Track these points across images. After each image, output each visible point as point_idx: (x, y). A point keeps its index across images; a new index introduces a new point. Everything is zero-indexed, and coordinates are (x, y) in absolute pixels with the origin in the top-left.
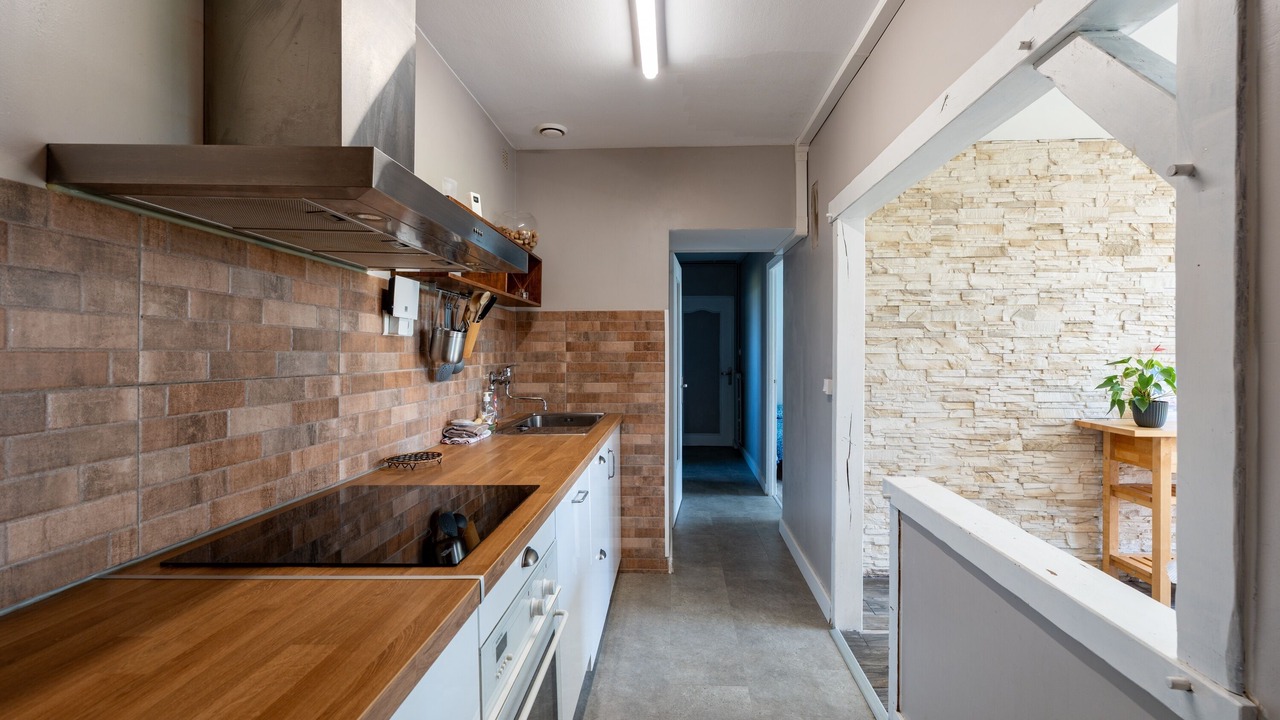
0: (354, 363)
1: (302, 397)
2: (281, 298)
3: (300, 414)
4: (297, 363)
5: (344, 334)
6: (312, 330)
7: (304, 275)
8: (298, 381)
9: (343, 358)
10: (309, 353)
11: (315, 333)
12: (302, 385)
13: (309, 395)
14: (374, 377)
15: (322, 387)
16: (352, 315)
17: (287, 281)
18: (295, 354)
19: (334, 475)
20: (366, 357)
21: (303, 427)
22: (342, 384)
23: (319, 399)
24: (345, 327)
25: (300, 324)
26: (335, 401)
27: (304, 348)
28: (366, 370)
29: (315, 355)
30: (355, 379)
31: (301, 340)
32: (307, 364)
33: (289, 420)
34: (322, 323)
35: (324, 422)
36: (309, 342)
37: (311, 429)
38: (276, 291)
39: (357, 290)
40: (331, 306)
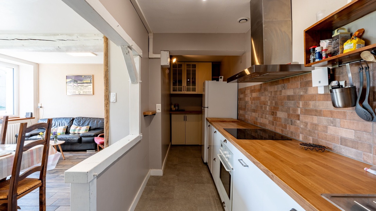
0: (306, 104)
1: (289, 112)
2: (285, 89)
3: (289, 117)
4: (288, 104)
5: (301, 95)
6: (292, 95)
7: (289, 82)
8: (289, 108)
9: (301, 103)
10: (291, 101)
11: (293, 96)
12: (289, 109)
13: (291, 112)
14: (316, 111)
15: (295, 110)
16: (305, 89)
17: (286, 84)
18: (288, 101)
19: (298, 137)
20: (312, 103)
21: (290, 120)
22: (301, 111)
23: (294, 114)
24: (302, 93)
25: (289, 94)
26: (299, 116)
27: (290, 100)
28: (311, 107)
29: (293, 102)
30: (306, 110)
31: (289, 98)
32: (291, 104)
33: (287, 117)
34: (294, 93)
35: (295, 120)
36: (291, 99)
37: (291, 121)
38: (284, 88)
39: (307, 80)
40: (297, 88)
